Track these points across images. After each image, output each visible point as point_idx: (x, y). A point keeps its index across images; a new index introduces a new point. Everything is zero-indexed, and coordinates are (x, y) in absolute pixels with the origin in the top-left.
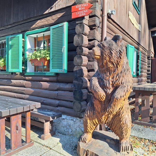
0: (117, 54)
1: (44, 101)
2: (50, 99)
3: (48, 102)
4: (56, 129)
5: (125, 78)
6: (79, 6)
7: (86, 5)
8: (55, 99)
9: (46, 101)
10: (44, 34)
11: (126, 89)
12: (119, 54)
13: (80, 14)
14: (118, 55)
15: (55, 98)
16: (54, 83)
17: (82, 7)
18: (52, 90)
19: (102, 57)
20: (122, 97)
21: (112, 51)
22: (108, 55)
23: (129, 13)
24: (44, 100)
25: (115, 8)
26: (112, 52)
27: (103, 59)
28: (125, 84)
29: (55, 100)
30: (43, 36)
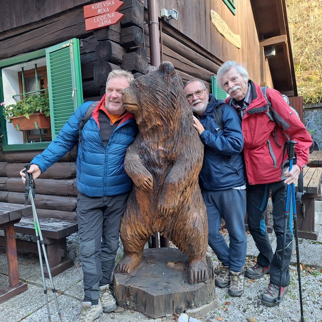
0: (167, 99)
1: (48, 202)
2: (60, 197)
3: (56, 202)
4: (75, 254)
5: (186, 144)
6: (98, 6)
7: (111, 3)
8: (68, 195)
9: (52, 201)
10: (36, 65)
11: (188, 164)
12: (170, 100)
13: (101, 21)
14: (169, 102)
15: (69, 193)
16: (65, 163)
17: (104, 7)
18: (61, 179)
19: (141, 107)
20: (183, 179)
21: (157, 94)
22: (151, 103)
23: (211, 14)
24: (48, 200)
25: (179, 5)
26: (157, 96)
27: (142, 110)
28: (186, 156)
29: (69, 198)
30: (34, 67)
